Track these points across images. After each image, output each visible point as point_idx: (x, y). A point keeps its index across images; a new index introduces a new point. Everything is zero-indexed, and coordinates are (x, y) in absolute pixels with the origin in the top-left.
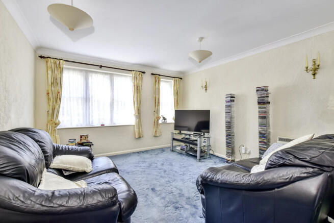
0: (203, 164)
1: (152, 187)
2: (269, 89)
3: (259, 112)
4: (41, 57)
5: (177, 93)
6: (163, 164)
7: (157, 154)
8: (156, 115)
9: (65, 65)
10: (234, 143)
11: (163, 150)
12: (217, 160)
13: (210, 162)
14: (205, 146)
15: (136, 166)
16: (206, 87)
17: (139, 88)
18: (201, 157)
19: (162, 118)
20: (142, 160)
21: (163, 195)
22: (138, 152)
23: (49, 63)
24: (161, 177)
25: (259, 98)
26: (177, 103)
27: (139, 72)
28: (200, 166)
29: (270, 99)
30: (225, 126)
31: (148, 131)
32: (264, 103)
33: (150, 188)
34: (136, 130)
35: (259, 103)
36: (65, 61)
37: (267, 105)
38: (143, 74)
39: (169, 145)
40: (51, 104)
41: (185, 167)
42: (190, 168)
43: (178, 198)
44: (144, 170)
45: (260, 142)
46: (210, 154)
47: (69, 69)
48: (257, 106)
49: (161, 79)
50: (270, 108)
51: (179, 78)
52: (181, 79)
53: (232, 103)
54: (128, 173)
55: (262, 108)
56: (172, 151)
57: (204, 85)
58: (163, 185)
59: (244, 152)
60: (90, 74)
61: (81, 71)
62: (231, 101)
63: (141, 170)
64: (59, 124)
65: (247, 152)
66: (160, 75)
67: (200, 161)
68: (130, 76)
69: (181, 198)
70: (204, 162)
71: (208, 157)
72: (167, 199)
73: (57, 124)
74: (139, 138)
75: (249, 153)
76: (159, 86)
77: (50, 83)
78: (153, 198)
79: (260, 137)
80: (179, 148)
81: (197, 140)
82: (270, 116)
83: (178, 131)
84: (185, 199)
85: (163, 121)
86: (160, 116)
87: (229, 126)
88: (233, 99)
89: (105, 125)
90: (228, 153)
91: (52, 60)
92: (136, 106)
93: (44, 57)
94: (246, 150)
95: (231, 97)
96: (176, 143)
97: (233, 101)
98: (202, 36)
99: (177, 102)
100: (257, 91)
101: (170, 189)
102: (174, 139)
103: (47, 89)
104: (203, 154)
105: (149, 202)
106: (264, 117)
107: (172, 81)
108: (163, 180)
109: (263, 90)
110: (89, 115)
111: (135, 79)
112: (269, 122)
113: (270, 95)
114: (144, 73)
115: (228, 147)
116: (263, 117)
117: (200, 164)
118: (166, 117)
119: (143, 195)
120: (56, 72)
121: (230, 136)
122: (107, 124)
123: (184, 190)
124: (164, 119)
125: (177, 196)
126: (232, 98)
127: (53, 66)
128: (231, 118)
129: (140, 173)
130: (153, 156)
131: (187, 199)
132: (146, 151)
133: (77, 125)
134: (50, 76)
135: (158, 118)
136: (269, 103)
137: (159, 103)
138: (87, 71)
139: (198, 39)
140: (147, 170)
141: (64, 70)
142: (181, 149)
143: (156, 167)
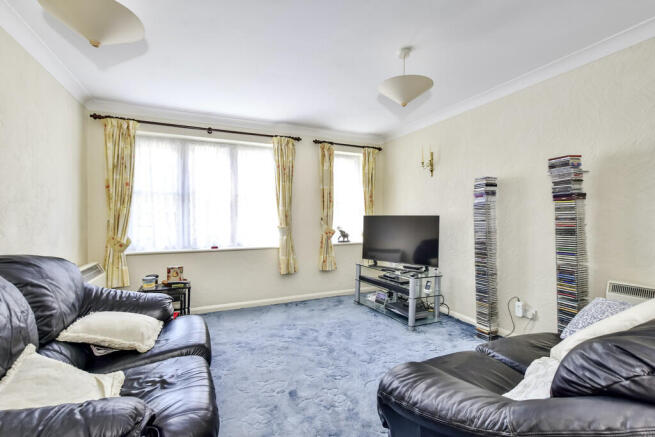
0: (421, 337)
1: (292, 388)
2: (583, 160)
3: (557, 219)
4: (95, 117)
5: (370, 181)
6: (330, 334)
7: (324, 310)
8: (325, 226)
9: (139, 131)
10: (495, 291)
11: (338, 300)
12: (456, 330)
13: (438, 333)
14: (428, 296)
15: (272, 336)
16: (432, 165)
17: (287, 170)
18: (417, 320)
19: (337, 234)
20: (290, 322)
21: (311, 411)
22: (286, 304)
23: (109, 127)
24: (320, 364)
25: (555, 183)
26: (371, 201)
27: (288, 139)
28: (413, 343)
29: (585, 187)
30: (474, 251)
31: (308, 260)
32: (569, 197)
33: (287, 391)
34: (282, 258)
35: (556, 197)
36: (139, 121)
37: (579, 202)
38: (295, 142)
39: (353, 290)
40: (112, 205)
41: (378, 342)
42: (388, 345)
43: (343, 423)
44: (286, 345)
45: (560, 292)
46: (441, 314)
47: (149, 138)
48: (551, 204)
49: (336, 152)
50: (586, 208)
51: (375, 149)
52: (380, 149)
53: (491, 198)
54: (253, 350)
55: (566, 209)
56: (359, 303)
57: (427, 162)
58: (317, 387)
59: (521, 315)
60: (191, 147)
61: (173, 140)
62: (487, 193)
63: (281, 344)
64: (127, 246)
65: (530, 315)
66: (332, 143)
67: (414, 330)
68: (270, 148)
69: (350, 423)
70: (425, 332)
71: (436, 320)
72: (318, 423)
73: (123, 246)
74: (288, 274)
75: (534, 318)
76: (331, 165)
77: (111, 166)
78: (286, 417)
79: (560, 279)
80: (372, 298)
81: (407, 283)
82: (587, 229)
83: (371, 262)
84: (358, 426)
85: (341, 239)
86: (334, 227)
87: (483, 250)
88: (492, 188)
89: (220, 248)
90: (480, 313)
91: (114, 121)
92: (281, 208)
93: (100, 117)
94: (525, 311)
95: (487, 185)
96: (365, 287)
97: (493, 193)
98: (407, 43)
99: (370, 199)
100: (552, 167)
101: (330, 396)
102: (362, 279)
103: (106, 177)
104: (422, 314)
105: (275, 427)
106: (571, 232)
107: (360, 155)
108: (320, 373)
109: (566, 164)
110: (189, 226)
111: (280, 153)
112: (583, 243)
113: (585, 177)
114: (298, 139)
115: (480, 300)
116: (569, 231)
117: (414, 337)
118: (347, 232)
119: (266, 406)
120: (122, 144)
121: (485, 275)
122: (224, 245)
123: (361, 402)
124: (344, 235)
125: (343, 416)
126: (490, 187)
127: (116, 131)
128: (489, 233)
129: (276, 352)
130: (315, 313)
131: (363, 426)
132: (304, 303)
133: (166, 248)
134: (110, 153)
135: (330, 233)
136: (583, 196)
137: (331, 201)
138: (184, 142)
139: (398, 53)
140: (293, 346)
141: (137, 139)
142: (377, 301)
143: (315, 339)
